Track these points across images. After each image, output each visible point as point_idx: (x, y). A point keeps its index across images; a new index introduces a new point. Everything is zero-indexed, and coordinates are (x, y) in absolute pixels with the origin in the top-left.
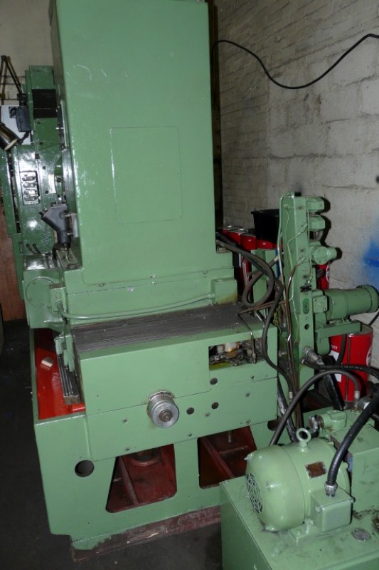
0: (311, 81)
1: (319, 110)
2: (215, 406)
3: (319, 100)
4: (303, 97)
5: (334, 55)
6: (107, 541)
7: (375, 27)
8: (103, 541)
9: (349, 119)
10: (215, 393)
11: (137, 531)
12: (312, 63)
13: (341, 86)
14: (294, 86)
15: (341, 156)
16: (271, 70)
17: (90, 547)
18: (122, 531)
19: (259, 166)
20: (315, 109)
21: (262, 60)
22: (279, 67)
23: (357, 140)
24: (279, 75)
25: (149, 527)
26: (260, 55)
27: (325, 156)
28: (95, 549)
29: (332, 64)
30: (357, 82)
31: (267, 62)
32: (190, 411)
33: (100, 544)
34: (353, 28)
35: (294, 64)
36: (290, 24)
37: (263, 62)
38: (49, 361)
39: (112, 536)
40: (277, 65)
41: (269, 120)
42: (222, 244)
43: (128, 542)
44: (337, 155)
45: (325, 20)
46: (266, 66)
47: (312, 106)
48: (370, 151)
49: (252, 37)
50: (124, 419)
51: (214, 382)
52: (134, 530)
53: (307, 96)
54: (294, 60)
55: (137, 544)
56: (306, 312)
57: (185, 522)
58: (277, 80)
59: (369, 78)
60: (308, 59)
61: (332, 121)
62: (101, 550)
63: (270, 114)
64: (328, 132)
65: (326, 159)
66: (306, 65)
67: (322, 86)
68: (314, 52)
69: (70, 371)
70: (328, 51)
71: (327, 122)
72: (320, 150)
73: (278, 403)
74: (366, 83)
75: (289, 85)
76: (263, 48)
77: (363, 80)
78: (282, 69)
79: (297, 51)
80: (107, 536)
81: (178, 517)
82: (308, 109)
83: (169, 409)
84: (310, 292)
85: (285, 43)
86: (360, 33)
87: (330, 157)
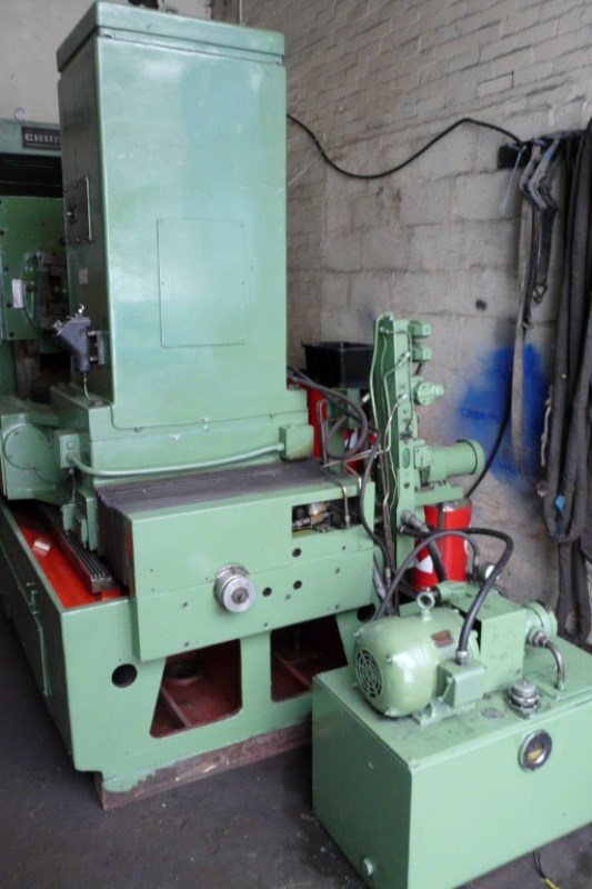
0: (388, 169)
1: (398, 209)
2: (298, 585)
3: (398, 197)
4: (376, 190)
5: (418, 139)
6: (149, 777)
7: (473, 110)
8: (144, 779)
9: (440, 224)
10: (298, 568)
11: (189, 764)
12: (388, 146)
13: (429, 180)
14: (363, 174)
15: (428, 272)
16: (329, 149)
17: (127, 788)
18: (170, 763)
19: (310, 282)
20: (392, 207)
21: (316, 135)
22: (341, 147)
23: (450, 252)
24: (341, 157)
25: (204, 758)
26: (314, 128)
27: (406, 271)
28: (134, 790)
29: (417, 151)
30: (451, 177)
31: (324, 138)
32: (267, 592)
33: (140, 782)
34: (445, 107)
35: (362, 145)
36: (358, 92)
37: (318, 139)
38: (45, 542)
39: (157, 771)
40: (338, 144)
41: (326, 218)
42: (295, 379)
43: (177, 779)
44: (423, 271)
45: (408, 93)
46: (322, 144)
47: (388, 203)
48: (468, 267)
49: (300, 102)
50: (183, 602)
51: (297, 552)
52: (185, 762)
53: (381, 189)
54: (363, 140)
55: (189, 781)
56: (407, 466)
57: (250, 750)
58: (339, 164)
59: (466, 173)
60: (382, 141)
61: (418, 225)
62: (142, 792)
63: (326, 211)
64: (410, 240)
65: (407, 275)
66: (380, 148)
67: (402, 177)
68: (392, 132)
69: (92, 548)
70: (410, 134)
71: (409, 226)
72: (399, 263)
73: (374, 582)
74: (461, 180)
75: (355, 172)
76: (317, 118)
77: (459, 175)
78: (345, 150)
79: (368, 128)
80: (149, 771)
81: (242, 743)
82: (382, 207)
83: (245, 586)
84: (410, 440)
85: (349, 116)
86: (454, 114)
87: (413, 273)
